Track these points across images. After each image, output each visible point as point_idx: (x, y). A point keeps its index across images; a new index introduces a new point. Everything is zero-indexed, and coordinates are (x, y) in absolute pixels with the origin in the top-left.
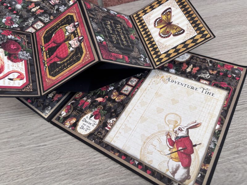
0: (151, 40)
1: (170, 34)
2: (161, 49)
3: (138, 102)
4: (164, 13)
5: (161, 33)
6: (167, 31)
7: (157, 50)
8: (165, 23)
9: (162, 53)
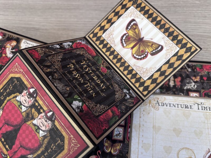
0: (125, 65)
1: (146, 53)
2: (142, 75)
3: (140, 147)
4: (129, 28)
5: (135, 54)
6: (141, 50)
7: (138, 76)
8: (135, 40)
9: (145, 79)
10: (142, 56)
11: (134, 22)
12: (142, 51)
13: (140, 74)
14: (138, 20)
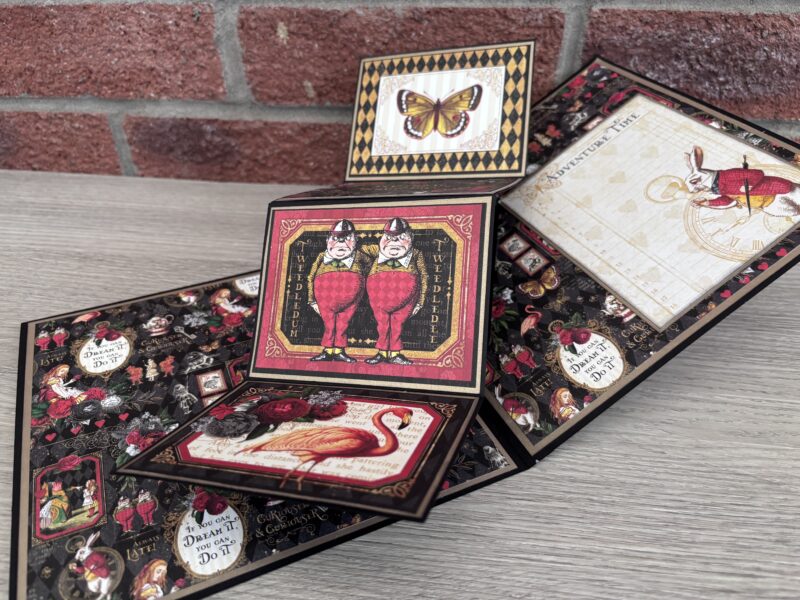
6: (451, 118)
7: (482, 155)
8: (428, 115)
9: (496, 148)
10: (462, 124)
11: (405, 94)
12: (454, 118)
13: (482, 150)
14: (408, 87)
